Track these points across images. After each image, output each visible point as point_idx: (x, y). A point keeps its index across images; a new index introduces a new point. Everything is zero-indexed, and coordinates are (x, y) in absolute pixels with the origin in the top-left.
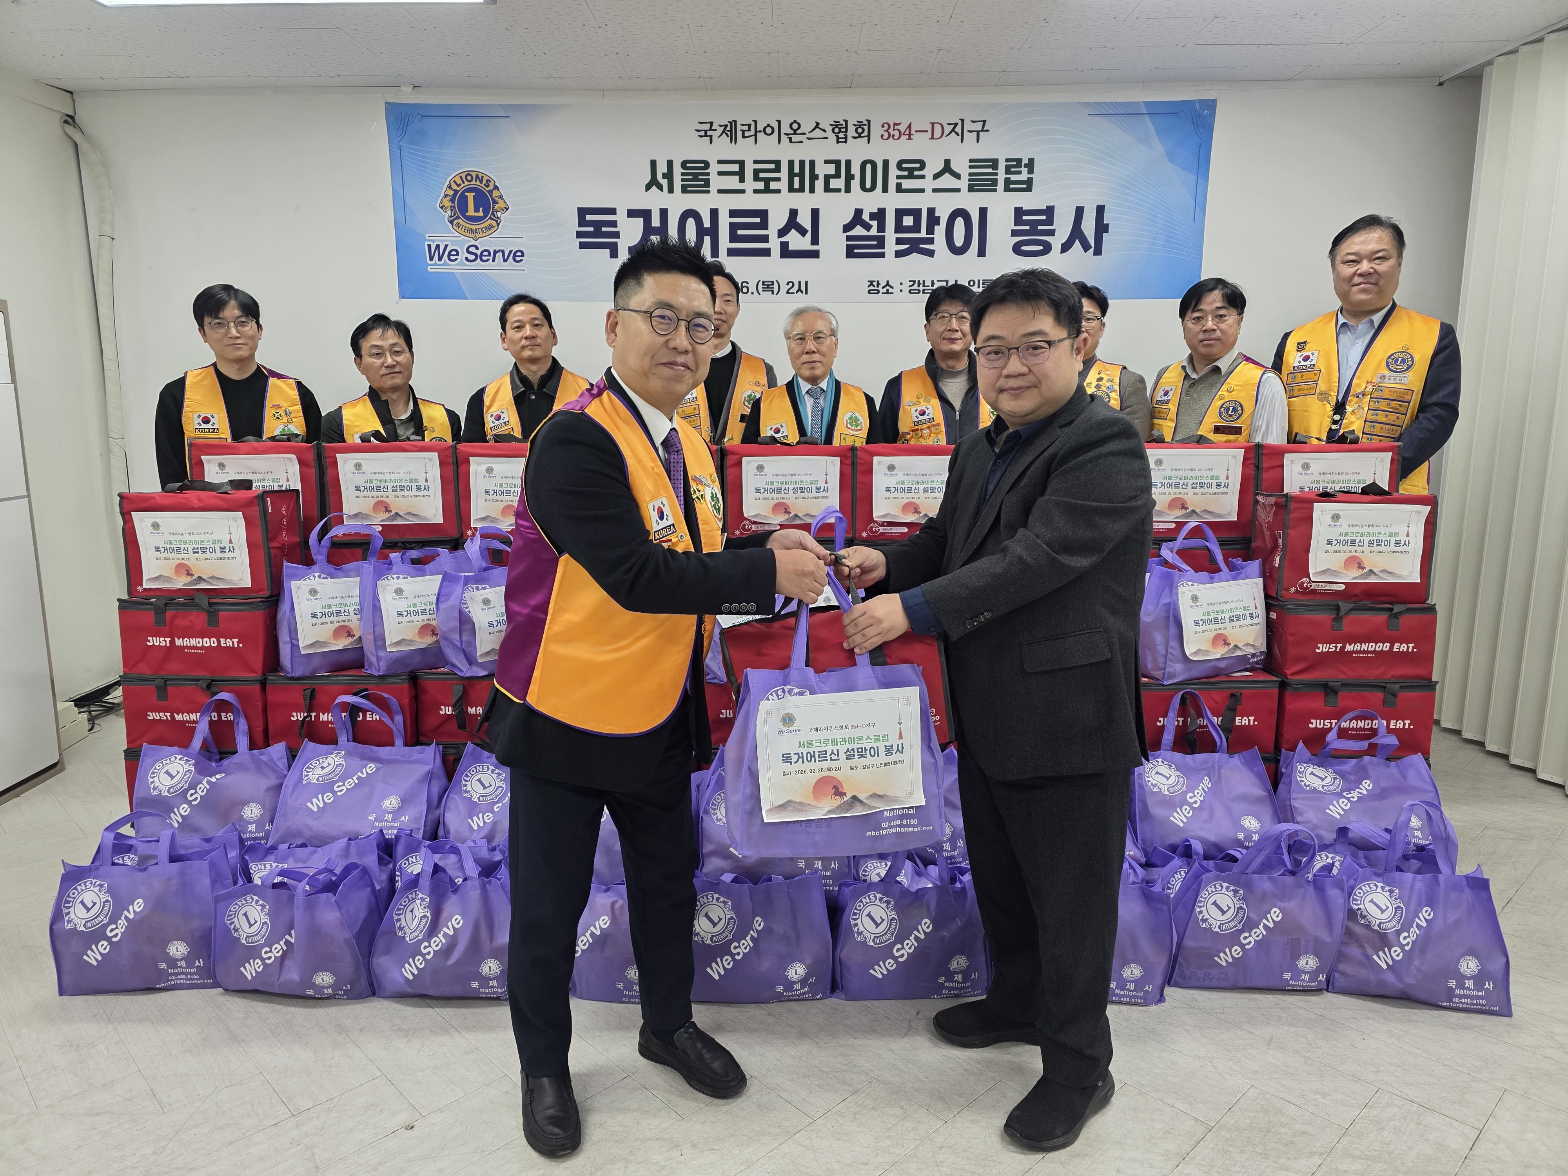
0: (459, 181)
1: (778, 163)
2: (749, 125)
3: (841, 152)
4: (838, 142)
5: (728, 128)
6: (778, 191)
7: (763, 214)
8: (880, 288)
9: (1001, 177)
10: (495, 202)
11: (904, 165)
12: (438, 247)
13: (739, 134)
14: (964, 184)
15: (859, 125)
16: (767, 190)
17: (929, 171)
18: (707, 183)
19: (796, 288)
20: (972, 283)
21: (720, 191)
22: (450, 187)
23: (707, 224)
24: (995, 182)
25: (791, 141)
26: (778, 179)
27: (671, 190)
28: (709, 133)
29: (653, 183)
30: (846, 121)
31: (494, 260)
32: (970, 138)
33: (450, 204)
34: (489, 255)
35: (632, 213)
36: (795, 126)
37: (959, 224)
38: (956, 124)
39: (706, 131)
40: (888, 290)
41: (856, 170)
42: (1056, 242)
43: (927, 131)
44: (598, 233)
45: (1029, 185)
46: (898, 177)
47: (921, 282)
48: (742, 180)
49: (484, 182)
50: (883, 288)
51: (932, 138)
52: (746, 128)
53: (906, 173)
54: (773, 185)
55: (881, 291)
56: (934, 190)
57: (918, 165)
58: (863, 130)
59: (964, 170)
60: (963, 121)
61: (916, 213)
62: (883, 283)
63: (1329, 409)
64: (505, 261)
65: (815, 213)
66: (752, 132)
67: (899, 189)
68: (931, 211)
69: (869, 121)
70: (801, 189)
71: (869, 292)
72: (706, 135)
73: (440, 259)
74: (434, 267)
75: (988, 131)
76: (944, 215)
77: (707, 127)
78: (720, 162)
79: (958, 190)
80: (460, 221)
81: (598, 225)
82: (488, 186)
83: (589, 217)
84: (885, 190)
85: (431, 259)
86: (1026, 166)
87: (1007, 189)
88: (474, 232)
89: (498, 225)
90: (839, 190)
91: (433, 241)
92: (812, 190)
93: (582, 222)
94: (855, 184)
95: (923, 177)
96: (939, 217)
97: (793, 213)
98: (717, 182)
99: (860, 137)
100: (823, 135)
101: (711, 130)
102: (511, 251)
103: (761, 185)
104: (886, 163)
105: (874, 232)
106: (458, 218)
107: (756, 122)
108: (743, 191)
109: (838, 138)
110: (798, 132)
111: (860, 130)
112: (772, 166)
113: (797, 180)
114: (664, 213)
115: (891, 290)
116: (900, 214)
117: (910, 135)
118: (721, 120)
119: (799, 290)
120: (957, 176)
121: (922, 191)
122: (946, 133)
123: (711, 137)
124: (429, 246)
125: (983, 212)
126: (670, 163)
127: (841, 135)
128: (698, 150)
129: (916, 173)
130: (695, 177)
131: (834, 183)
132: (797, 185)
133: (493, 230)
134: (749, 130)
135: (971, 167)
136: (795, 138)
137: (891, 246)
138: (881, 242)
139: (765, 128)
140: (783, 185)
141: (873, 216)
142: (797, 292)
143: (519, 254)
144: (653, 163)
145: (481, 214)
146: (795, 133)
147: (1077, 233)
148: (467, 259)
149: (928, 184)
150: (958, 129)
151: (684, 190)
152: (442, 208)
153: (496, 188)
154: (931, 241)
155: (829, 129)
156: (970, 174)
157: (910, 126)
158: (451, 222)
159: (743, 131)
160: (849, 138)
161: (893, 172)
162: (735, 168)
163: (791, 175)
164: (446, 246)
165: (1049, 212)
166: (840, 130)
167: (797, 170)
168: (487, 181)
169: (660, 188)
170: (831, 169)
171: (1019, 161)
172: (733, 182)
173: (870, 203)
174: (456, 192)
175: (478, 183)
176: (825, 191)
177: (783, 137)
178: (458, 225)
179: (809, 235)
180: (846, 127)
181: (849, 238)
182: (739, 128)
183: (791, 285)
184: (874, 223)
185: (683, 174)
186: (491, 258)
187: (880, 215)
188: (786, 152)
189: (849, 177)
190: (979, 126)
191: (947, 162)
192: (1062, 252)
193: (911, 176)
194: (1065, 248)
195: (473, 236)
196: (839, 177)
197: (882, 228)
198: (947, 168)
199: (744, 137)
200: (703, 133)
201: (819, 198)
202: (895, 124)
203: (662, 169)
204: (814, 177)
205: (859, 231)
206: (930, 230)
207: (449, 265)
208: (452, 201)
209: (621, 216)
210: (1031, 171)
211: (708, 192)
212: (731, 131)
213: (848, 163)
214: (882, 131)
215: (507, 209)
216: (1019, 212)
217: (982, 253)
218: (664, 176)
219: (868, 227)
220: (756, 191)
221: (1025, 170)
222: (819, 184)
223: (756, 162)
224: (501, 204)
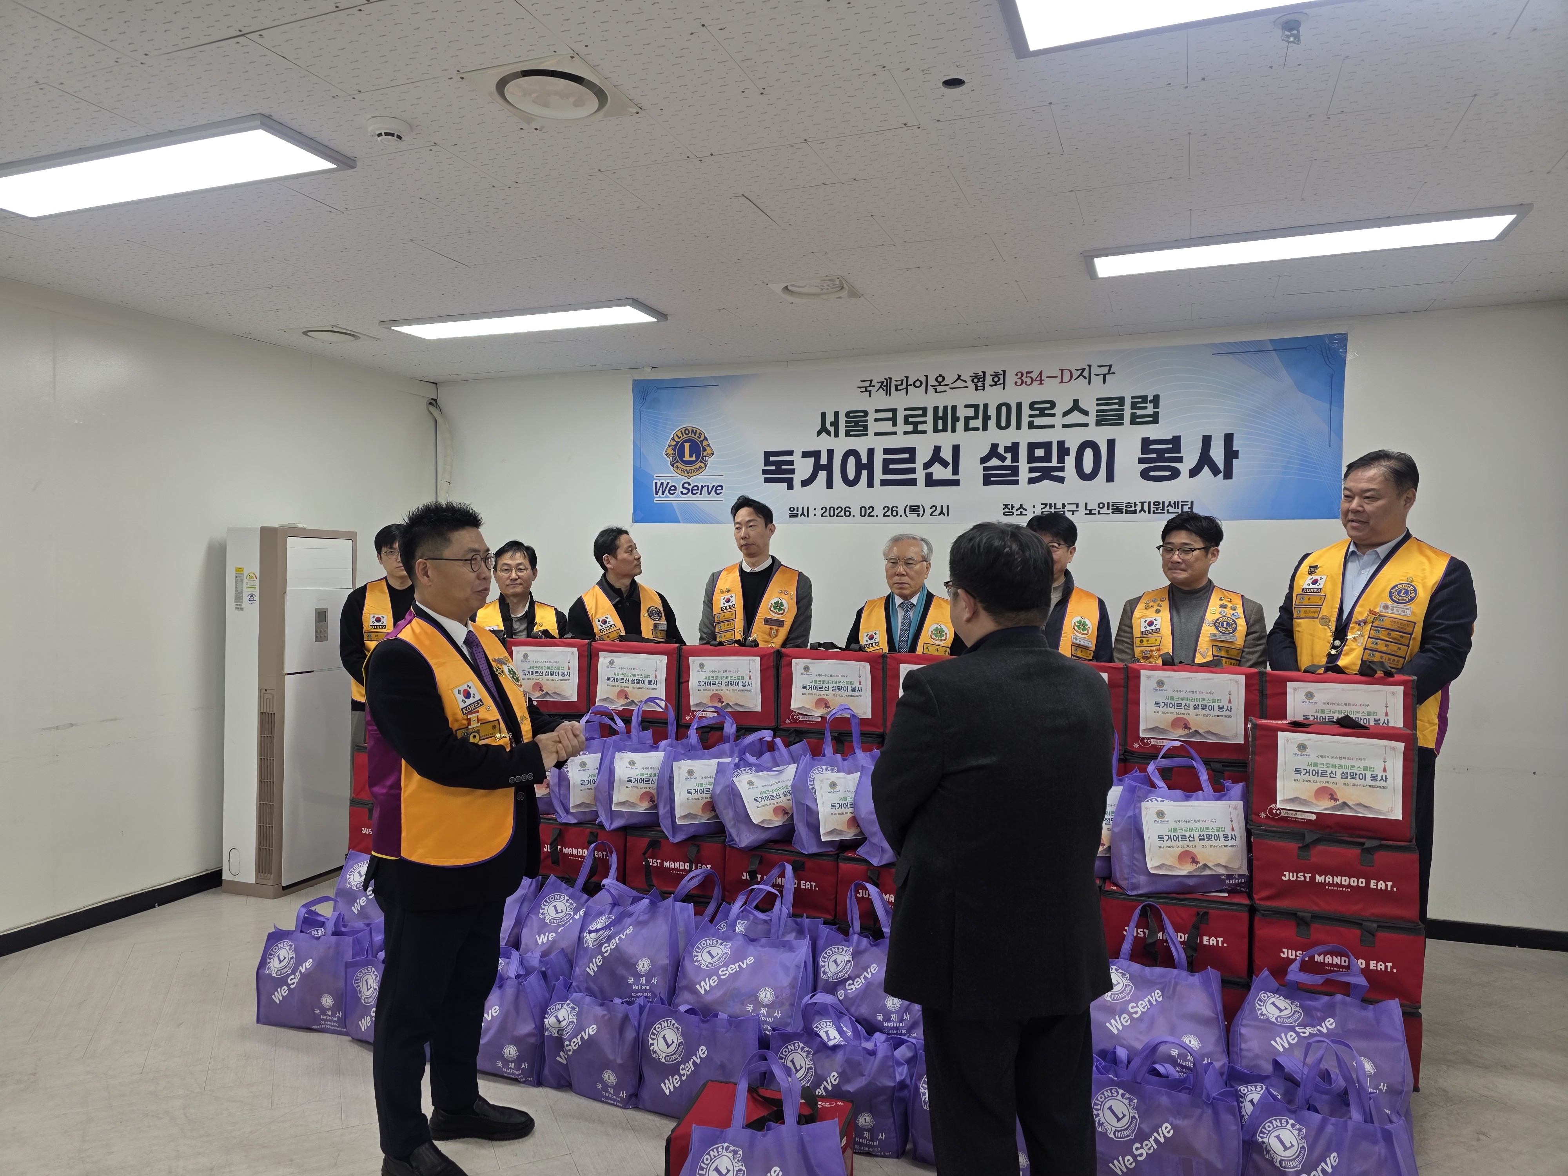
0: (680, 435)
1: (924, 410)
2: (902, 381)
3: (980, 398)
4: (977, 390)
5: (885, 384)
6: (925, 432)
7: (912, 451)
8: (1014, 511)
9: (1127, 412)
10: (705, 449)
11: (1036, 406)
12: (662, 484)
13: (893, 388)
14: (1092, 419)
15: (996, 375)
16: (915, 431)
17: (1059, 410)
18: (866, 428)
19: (939, 511)
20: (1101, 506)
21: (876, 434)
22: (673, 439)
23: (864, 460)
24: (1121, 417)
25: (936, 391)
26: (925, 422)
27: (837, 435)
28: (869, 389)
29: (823, 430)
30: (984, 373)
31: (701, 494)
32: (1097, 381)
33: (672, 452)
34: (698, 489)
35: (805, 454)
36: (940, 379)
37: (1089, 454)
38: (1083, 370)
39: (866, 388)
40: (1021, 512)
41: (992, 412)
42: (1184, 468)
43: (1056, 377)
44: (778, 471)
45: (1155, 419)
46: (1030, 416)
47: (1053, 505)
48: (894, 424)
49: (697, 435)
50: (1017, 510)
51: (1062, 382)
52: (899, 383)
53: (1038, 412)
54: (921, 427)
55: (1016, 513)
56: (1064, 426)
57: (1049, 405)
58: (999, 379)
59: (1092, 407)
60: (1090, 366)
61: (1047, 446)
62: (1017, 506)
63: (1329, 635)
64: (709, 493)
65: (956, 449)
66: (904, 386)
67: (1031, 426)
68: (1061, 444)
69: (1004, 372)
70: (945, 430)
71: (1004, 514)
72: (866, 391)
73: (663, 493)
74: (659, 499)
75: (1114, 373)
76: (1073, 446)
77: (867, 384)
78: (877, 411)
79: (1086, 425)
80: (678, 464)
81: (779, 464)
82: (700, 438)
83: (772, 459)
84: (1018, 427)
85: (657, 493)
86: (1151, 402)
87: (1133, 422)
88: (688, 472)
89: (706, 466)
90: (977, 429)
91: (659, 480)
92: (954, 430)
93: (767, 462)
94: (992, 423)
95: (1053, 415)
96: (1069, 449)
97: (937, 449)
98: (873, 427)
99: (996, 384)
100: (964, 384)
101: (870, 386)
102: (714, 486)
103: (910, 428)
104: (1019, 405)
105: (1008, 462)
106: (677, 462)
107: (907, 378)
108: (895, 433)
109: (977, 386)
110: (942, 384)
111: (996, 379)
112: (920, 412)
113: (940, 422)
114: (830, 453)
115: (1024, 512)
116: (1032, 447)
117: (1041, 381)
118: (879, 377)
119: (942, 513)
120: (1086, 413)
121: (1053, 426)
122: (1074, 377)
123: (870, 391)
124: (656, 483)
125: (1111, 443)
126: (837, 414)
127: (980, 384)
128: (860, 402)
129: (1047, 412)
130: (856, 424)
131: (973, 424)
132: (940, 427)
133: (702, 470)
134: (902, 384)
135: (1098, 405)
136: (940, 389)
137: (1024, 474)
138: (1015, 471)
139: (914, 383)
140: (929, 427)
141: (1007, 450)
142: (939, 514)
143: (719, 488)
144: (824, 415)
145: (694, 458)
146: (940, 385)
147: (1205, 460)
148: (682, 493)
149: (1058, 420)
150: (1086, 373)
151: (847, 434)
152: (666, 455)
153: (706, 438)
154: (1062, 469)
155: (969, 380)
156: (1097, 411)
157: (1041, 373)
158: (672, 465)
159: (896, 386)
160: (987, 386)
161: (1026, 411)
162: (889, 415)
163: (936, 418)
164: (668, 483)
165: (1176, 441)
166: (979, 381)
167: (941, 414)
168: (700, 434)
169: (828, 433)
170: (970, 412)
171: (1144, 399)
172: (887, 426)
173: (1004, 438)
174: (678, 442)
175: (693, 435)
176: (965, 430)
177: (929, 388)
178: (677, 467)
179: (950, 467)
180: (984, 378)
181: (985, 469)
182: (893, 383)
183: (934, 508)
184: (1009, 456)
185: (846, 422)
186: (699, 491)
187: (1014, 449)
188: (931, 400)
189: (987, 418)
190: (1105, 370)
191: (1076, 402)
192: (1191, 477)
193: (1042, 414)
194: (1194, 472)
195: (687, 475)
196: (978, 418)
197: (1015, 459)
198: (1076, 406)
199: (897, 390)
200: (864, 389)
201: (960, 436)
202: (1028, 373)
203: (830, 418)
204: (955, 419)
205: (994, 462)
206: (1061, 460)
207: (669, 497)
208: (674, 449)
209: (797, 458)
210: (1156, 406)
211: (867, 435)
212: (886, 386)
213: (986, 406)
214: (1015, 379)
215: (713, 454)
216: (1146, 442)
217: (1110, 478)
218: (832, 424)
219: (1003, 459)
220: (906, 433)
221: (1150, 406)
222: (960, 425)
223: (906, 409)
224: (709, 451)
